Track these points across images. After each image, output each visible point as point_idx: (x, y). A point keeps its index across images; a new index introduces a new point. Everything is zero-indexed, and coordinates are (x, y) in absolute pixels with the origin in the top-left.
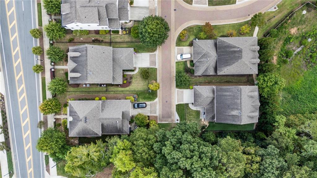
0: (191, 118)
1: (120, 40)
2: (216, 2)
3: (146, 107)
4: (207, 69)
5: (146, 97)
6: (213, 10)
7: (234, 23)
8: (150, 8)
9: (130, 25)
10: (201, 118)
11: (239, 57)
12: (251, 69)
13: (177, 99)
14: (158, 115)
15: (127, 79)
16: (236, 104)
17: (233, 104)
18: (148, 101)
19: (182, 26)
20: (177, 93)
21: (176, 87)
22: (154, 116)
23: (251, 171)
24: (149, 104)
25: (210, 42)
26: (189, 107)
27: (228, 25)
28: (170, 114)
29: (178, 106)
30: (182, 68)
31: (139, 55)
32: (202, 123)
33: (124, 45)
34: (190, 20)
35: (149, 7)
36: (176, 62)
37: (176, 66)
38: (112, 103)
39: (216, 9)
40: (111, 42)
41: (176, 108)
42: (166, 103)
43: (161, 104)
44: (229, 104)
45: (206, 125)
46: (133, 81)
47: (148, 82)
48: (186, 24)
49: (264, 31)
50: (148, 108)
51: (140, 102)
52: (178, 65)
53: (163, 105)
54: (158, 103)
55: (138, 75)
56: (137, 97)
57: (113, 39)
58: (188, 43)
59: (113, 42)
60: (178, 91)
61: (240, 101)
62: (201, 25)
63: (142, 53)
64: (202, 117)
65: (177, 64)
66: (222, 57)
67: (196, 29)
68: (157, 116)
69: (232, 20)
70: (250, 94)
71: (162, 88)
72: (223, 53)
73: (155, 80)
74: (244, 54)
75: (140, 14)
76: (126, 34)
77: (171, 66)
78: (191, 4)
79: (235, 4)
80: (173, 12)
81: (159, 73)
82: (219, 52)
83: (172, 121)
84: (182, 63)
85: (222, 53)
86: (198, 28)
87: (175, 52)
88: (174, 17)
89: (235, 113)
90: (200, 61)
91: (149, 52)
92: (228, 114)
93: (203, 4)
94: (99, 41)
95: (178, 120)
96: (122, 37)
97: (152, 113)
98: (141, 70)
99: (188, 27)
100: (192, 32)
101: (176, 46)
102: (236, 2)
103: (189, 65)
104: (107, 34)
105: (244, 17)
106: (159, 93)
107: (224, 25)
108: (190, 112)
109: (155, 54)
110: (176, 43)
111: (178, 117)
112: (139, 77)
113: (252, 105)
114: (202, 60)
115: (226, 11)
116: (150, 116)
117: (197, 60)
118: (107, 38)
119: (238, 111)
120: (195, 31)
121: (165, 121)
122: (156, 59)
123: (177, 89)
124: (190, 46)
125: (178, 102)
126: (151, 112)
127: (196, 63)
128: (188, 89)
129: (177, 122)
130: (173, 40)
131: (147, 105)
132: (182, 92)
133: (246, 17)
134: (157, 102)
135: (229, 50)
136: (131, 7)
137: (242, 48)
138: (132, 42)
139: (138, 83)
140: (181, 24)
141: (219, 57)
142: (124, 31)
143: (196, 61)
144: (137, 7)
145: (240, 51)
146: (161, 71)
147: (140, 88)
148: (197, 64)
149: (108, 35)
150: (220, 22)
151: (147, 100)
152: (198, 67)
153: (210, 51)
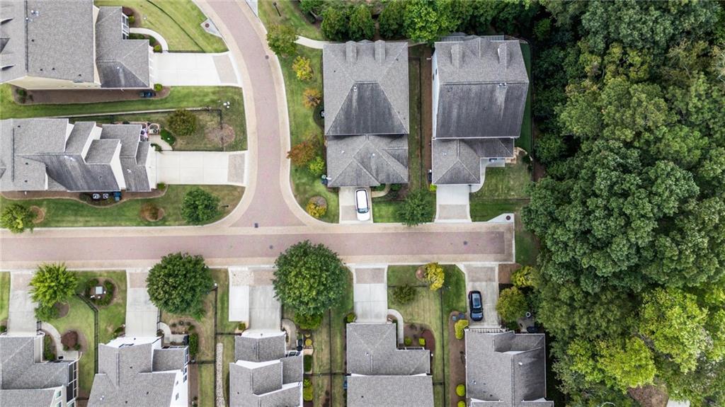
0: (504, 187)
1: (326, 351)
2: (238, 133)
3: (479, 292)
4: (394, 156)
5: (455, 291)
6: (257, 140)
7: (286, 91)
8: (252, 283)
9: (291, 329)
10: (504, 166)
11: (372, 89)
12: (397, 60)
13: (458, 218)
14: (498, 263)
15: (416, 338)
16: (480, 95)
17: (480, 99)
18: (465, 286)
19: (293, 211)
20: (445, 218)
21: (431, 221)
22: (500, 272)
23: (645, 67)
24: (471, 283)
25: (333, 149)
26: (478, 192)
27: (290, 105)
28: (493, 235)
29: (476, 216)
30: (387, 210)
31: (359, 309)
32: (515, 162)
33: (336, 342)
34: (280, 191)
35: (250, 286)
36: (374, 222)
37: (382, 222)
38: (475, 373)
39: (254, 133)
40: (329, 371)
41: (480, 221)
42: (468, 244)
43: (470, 256)
44: (479, 108)
45: (520, 152)
46: (419, 322)
47: (421, 288)
48: (287, 202)
49: (304, 23)
50: (480, 286)
51: (468, 304)
52: (381, 217)
53: (474, 252)
54: (468, 263)
55: (406, 311)
56: (456, 313)
57: (322, 368)
58: (331, 196)
59: (331, 369)
60: (440, 218)
61: (473, 86)
62: (291, 168)
63: (355, 300)
64: (502, 162)
65: (377, 220)
66: (369, 124)
67: (299, 179)
68: (499, 265)
69: (277, 95)
70: (457, 62)
71: (433, 254)
72: (362, 122)
73: (416, 270)
74: (366, 78)
75: (267, 306)
76: (311, 338)
77: (382, 234)
78: (243, 188)
79: (241, 88)
80: (261, 231)
81: (398, 261)
82: (358, 131)
83: (509, 229)
84: (376, 209)
85: (362, 125)
86: (298, 174)
87: (352, 225)
88: (273, 228)
89: (500, 97)
90: (377, 171)
91: (350, 285)
92: (502, 111)
93: (243, 161)
94: (327, 400)
95: (508, 218)
96: (318, 348)
97: (492, 277)
98: (393, 303)
99: (295, 196)
100: (307, 187)
101: (338, 222)
102: (237, 88)
103: (382, 194)
104: (313, 383)
105: (272, 68)
106: (446, 261)
107: (289, 115)
108: (491, 191)
109: (356, 270)
110: (332, 222)
111: (500, 216)
112: (410, 309)
113: (482, 56)
114: (374, 167)
115: (257, 110)
116: (499, 281)
117: (373, 178)
118: (320, 382)
119: (498, 91)
120: (303, 181)
121: (510, 246)
122: (368, 269)
123: (437, 220)
124: (338, 192)
125: (466, 218)
126: (490, 280)
127: (380, 180)
128: (435, 195)
129: (512, 220)
130: (324, 229)
131: (474, 290)
132: (443, 207)
133: (271, 65)
134: (465, 266)
135: (355, 111)
136: (249, 328)
137: (353, 82)
138: (330, 325)
139: (424, 310)
140: (287, 211)
141: (370, 131)
142: (304, 344)
143: (376, 181)
144: (250, 313)
145: (360, 86)
146: (395, 257)
147: (436, 305)
148: (382, 177)
149: (315, 380)
150: (283, 123)
151: (463, 288)
152: (388, 175)
153: (353, 150)
